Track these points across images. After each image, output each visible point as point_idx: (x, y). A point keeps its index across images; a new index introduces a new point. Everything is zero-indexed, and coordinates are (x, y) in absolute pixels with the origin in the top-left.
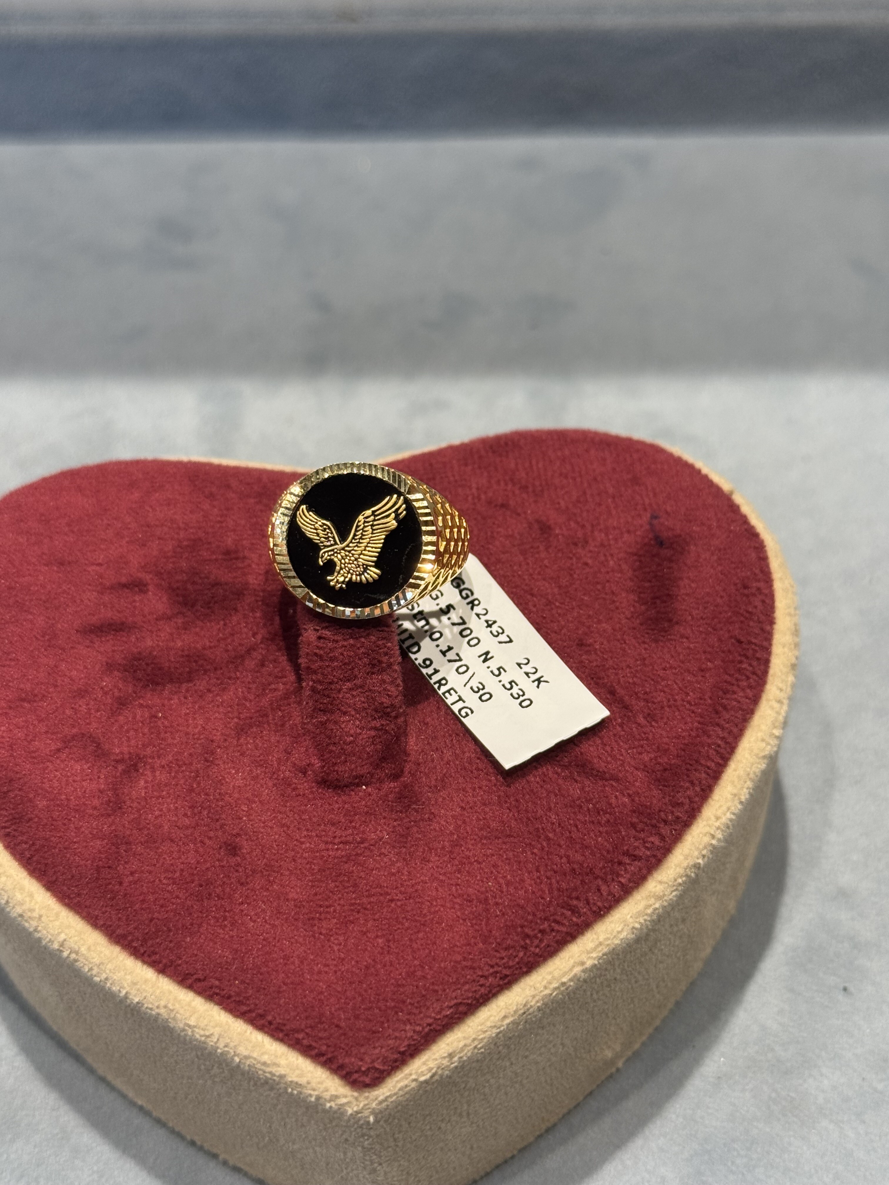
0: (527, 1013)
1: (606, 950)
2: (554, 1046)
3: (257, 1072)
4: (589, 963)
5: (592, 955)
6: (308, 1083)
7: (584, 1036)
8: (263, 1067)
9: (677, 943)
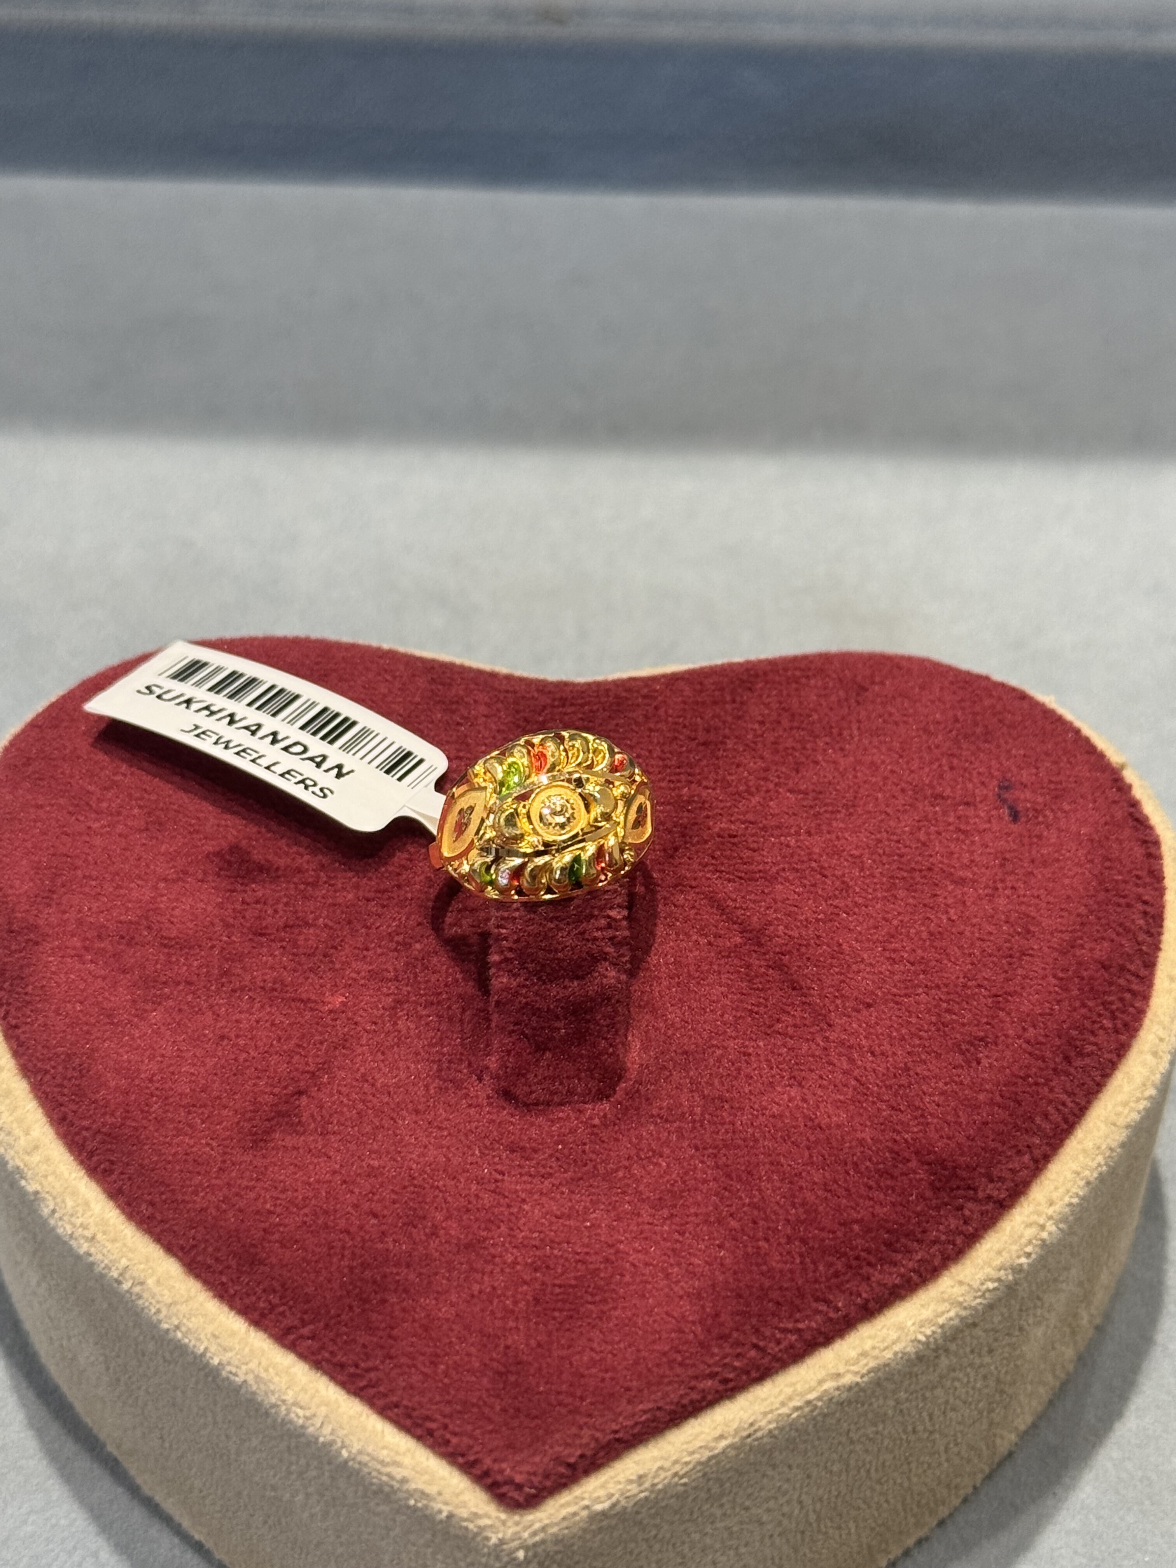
0: (754, 1437)
1: (872, 1364)
2: (788, 1502)
3: (370, 1473)
4: (848, 1380)
5: (852, 1368)
6: (440, 1494)
7: (833, 1499)
8: (379, 1467)
9: (978, 1385)
